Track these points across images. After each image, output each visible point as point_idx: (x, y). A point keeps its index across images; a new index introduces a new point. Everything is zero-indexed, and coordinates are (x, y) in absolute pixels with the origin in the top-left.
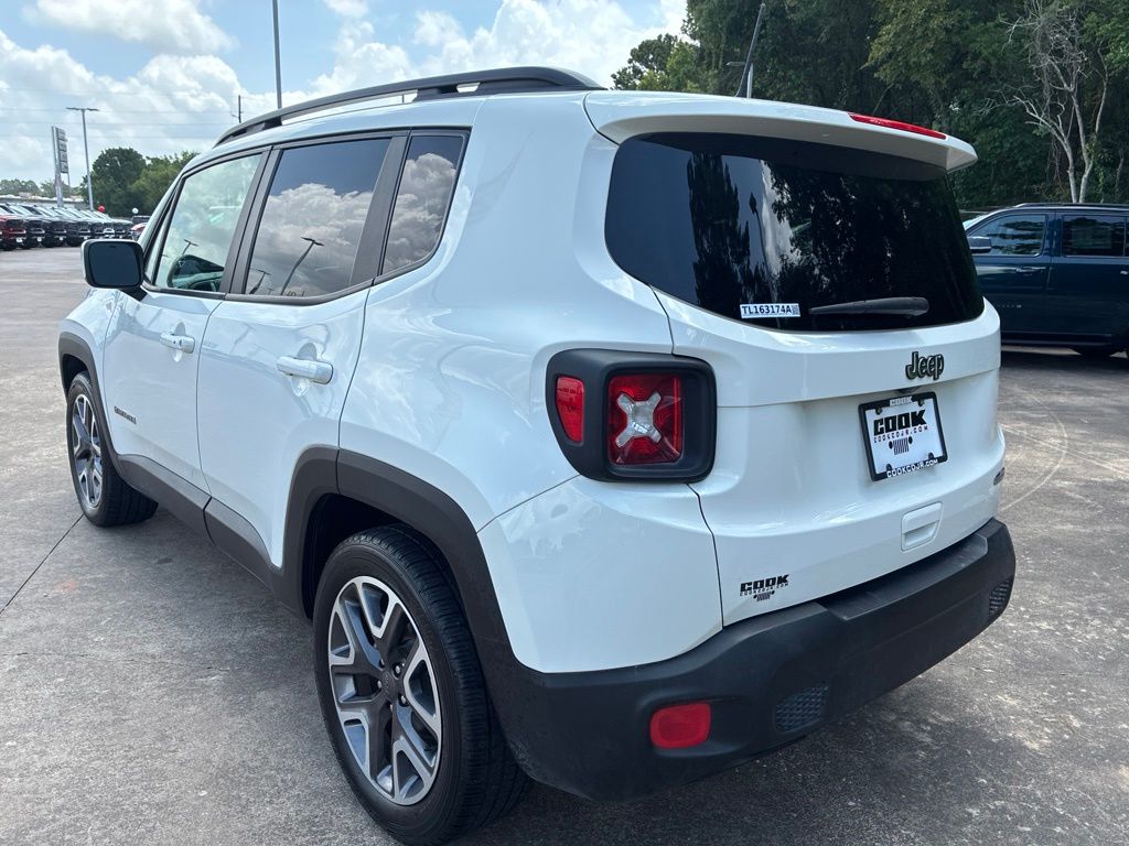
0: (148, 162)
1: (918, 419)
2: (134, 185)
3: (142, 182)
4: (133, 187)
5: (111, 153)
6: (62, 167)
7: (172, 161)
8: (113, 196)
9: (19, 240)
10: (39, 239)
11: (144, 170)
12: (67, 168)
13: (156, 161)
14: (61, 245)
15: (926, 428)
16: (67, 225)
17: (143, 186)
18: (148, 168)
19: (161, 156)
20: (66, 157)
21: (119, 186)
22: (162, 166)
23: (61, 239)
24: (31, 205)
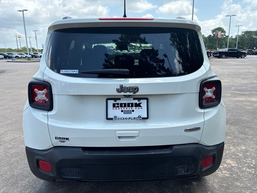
1: (138, 105)
15: (141, 108)
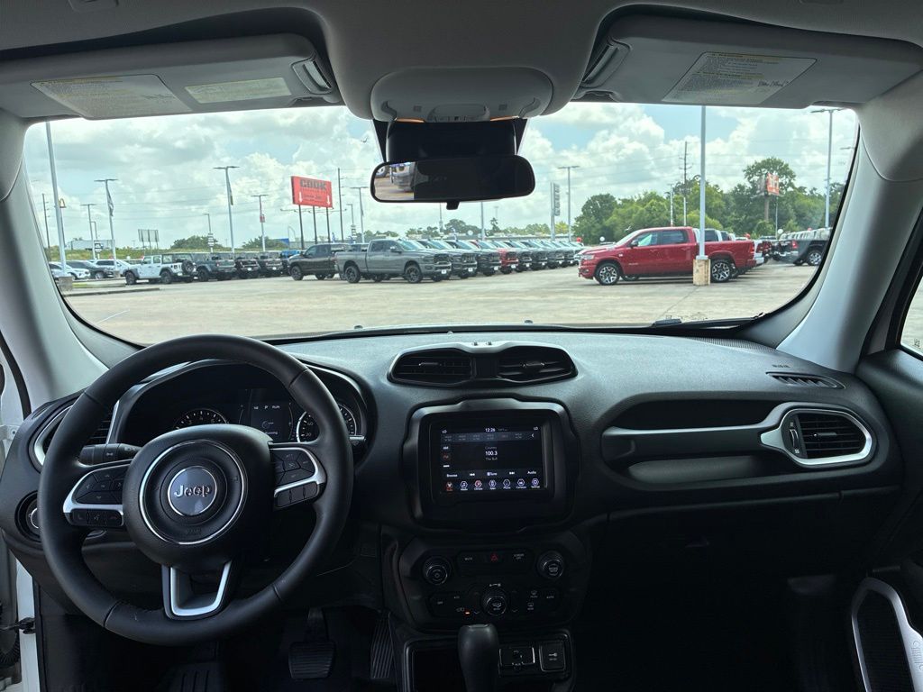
0: (619, 202)
2: (608, 221)
3: (614, 217)
4: (607, 223)
5: (594, 198)
6: (556, 212)
7: (636, 200)
8: (594, 230)
9: (513, 266)
10: (528, 265)
11: (616, 209)
12: (559, 212)
13: (624, 201)
14: (544, 268)
16: (548, 254)
17: (615, 221)
18: (620, 206)
19: (628, 197)
20: (558, 204)
21: (598, 222)
22: (629, 204)
23: (543, 264)
24: (527, 241)
